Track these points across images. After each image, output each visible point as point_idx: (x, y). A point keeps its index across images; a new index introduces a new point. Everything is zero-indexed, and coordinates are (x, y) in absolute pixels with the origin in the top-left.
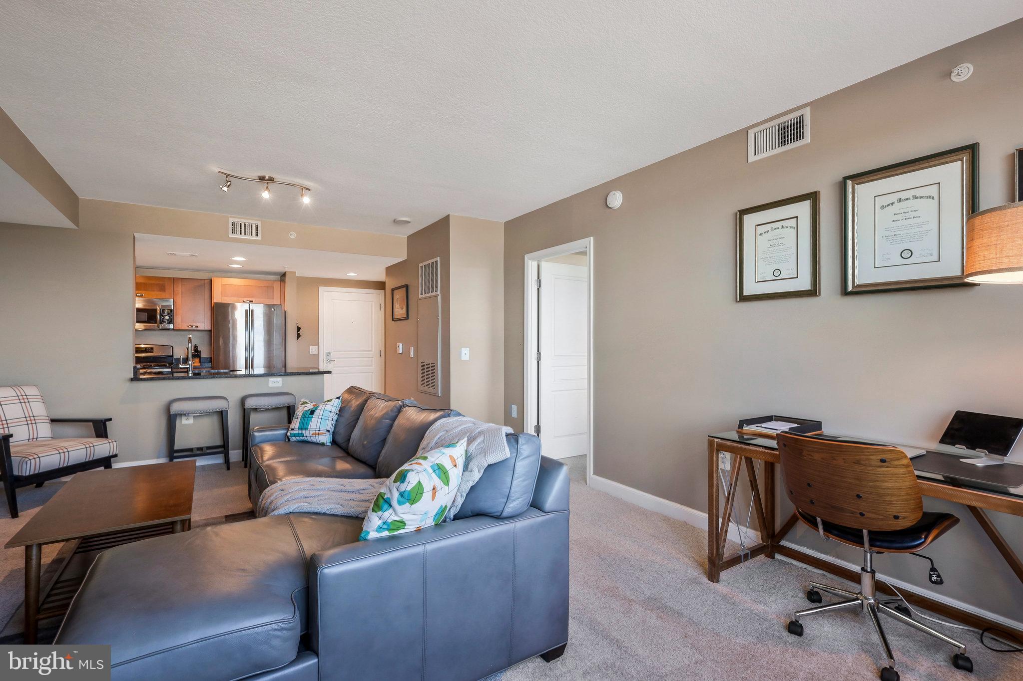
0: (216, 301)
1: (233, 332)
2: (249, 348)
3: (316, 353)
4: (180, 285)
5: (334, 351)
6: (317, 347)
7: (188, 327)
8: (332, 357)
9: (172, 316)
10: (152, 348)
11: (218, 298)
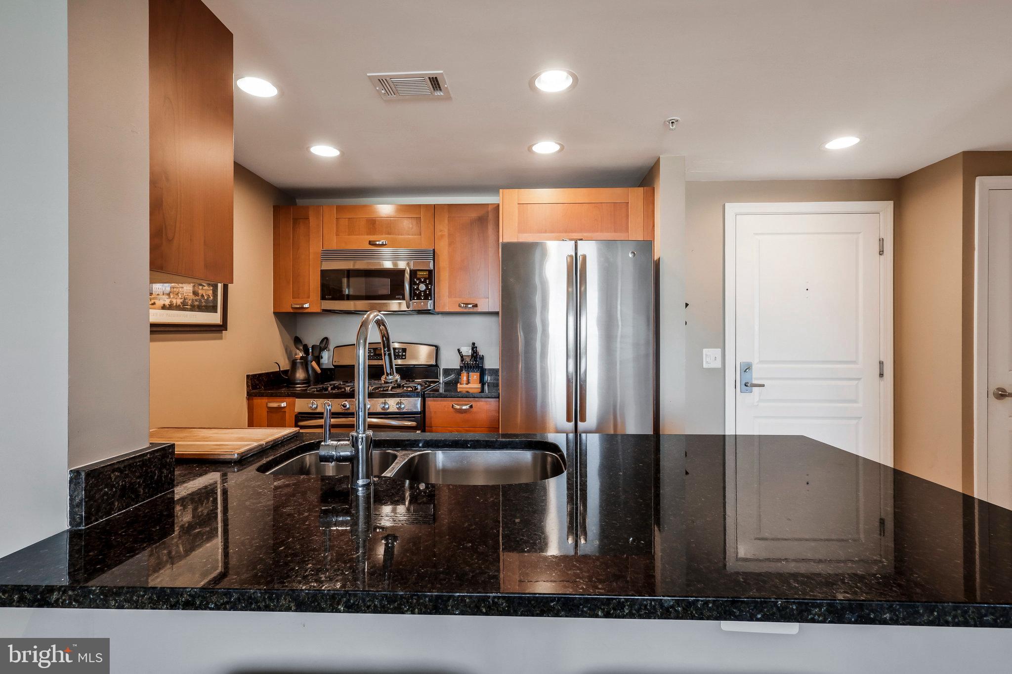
0: (506, 240)
1: (542, 313)
2: (577, 353)
3: (718, 364)
4: (446, 221)
5: (761, 362)
6: (719, 351)
7: (460, 306)
8: (756, 376)
9: (430, 283)
10: (404, 350)
11: (509, 234)
